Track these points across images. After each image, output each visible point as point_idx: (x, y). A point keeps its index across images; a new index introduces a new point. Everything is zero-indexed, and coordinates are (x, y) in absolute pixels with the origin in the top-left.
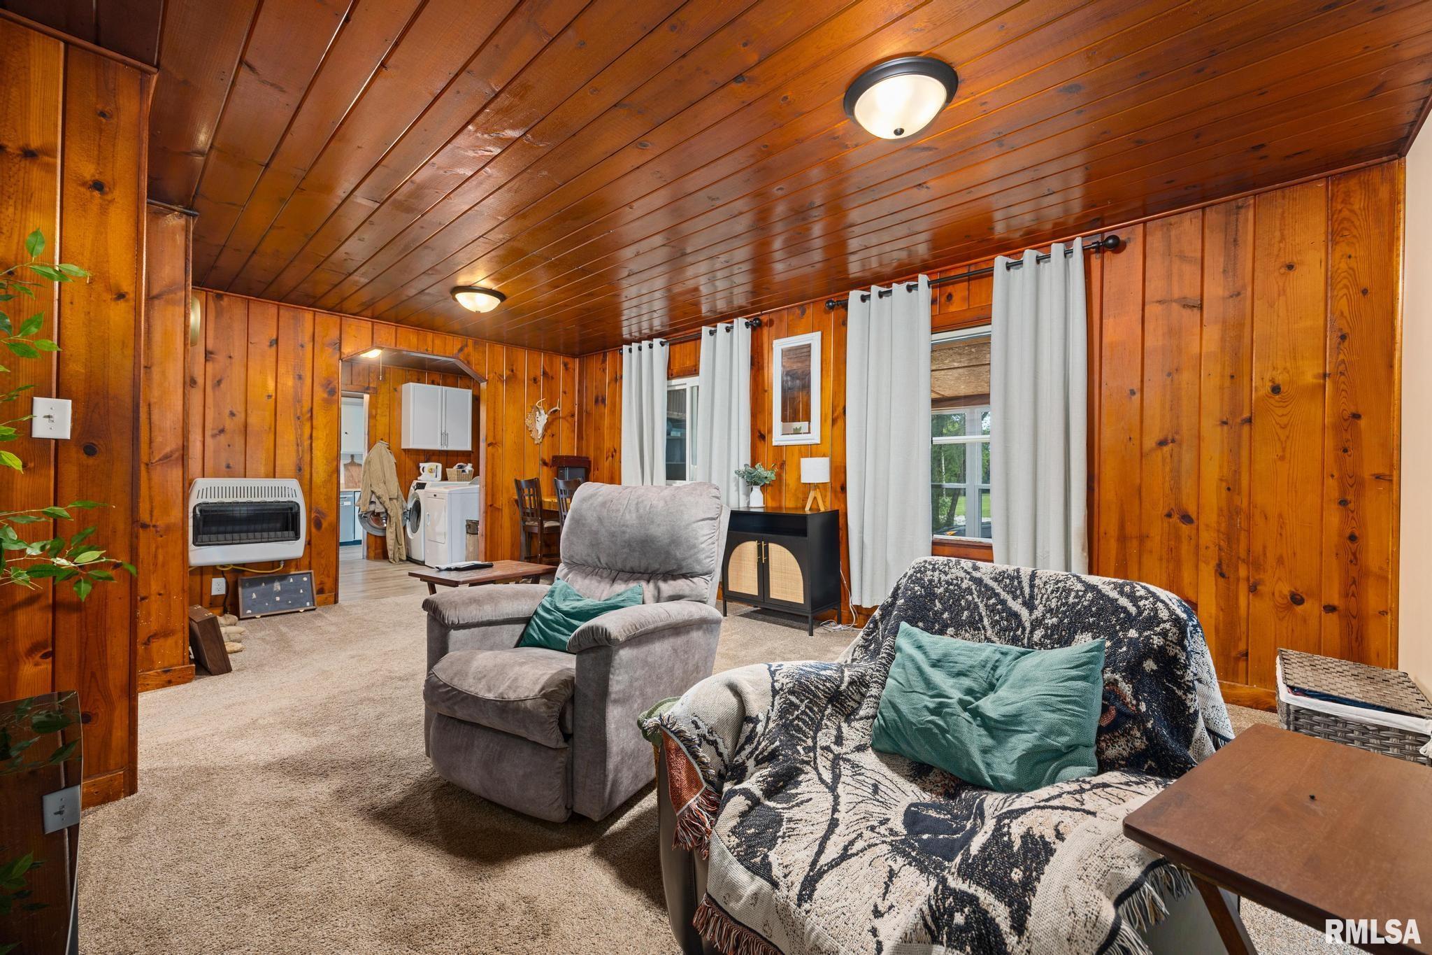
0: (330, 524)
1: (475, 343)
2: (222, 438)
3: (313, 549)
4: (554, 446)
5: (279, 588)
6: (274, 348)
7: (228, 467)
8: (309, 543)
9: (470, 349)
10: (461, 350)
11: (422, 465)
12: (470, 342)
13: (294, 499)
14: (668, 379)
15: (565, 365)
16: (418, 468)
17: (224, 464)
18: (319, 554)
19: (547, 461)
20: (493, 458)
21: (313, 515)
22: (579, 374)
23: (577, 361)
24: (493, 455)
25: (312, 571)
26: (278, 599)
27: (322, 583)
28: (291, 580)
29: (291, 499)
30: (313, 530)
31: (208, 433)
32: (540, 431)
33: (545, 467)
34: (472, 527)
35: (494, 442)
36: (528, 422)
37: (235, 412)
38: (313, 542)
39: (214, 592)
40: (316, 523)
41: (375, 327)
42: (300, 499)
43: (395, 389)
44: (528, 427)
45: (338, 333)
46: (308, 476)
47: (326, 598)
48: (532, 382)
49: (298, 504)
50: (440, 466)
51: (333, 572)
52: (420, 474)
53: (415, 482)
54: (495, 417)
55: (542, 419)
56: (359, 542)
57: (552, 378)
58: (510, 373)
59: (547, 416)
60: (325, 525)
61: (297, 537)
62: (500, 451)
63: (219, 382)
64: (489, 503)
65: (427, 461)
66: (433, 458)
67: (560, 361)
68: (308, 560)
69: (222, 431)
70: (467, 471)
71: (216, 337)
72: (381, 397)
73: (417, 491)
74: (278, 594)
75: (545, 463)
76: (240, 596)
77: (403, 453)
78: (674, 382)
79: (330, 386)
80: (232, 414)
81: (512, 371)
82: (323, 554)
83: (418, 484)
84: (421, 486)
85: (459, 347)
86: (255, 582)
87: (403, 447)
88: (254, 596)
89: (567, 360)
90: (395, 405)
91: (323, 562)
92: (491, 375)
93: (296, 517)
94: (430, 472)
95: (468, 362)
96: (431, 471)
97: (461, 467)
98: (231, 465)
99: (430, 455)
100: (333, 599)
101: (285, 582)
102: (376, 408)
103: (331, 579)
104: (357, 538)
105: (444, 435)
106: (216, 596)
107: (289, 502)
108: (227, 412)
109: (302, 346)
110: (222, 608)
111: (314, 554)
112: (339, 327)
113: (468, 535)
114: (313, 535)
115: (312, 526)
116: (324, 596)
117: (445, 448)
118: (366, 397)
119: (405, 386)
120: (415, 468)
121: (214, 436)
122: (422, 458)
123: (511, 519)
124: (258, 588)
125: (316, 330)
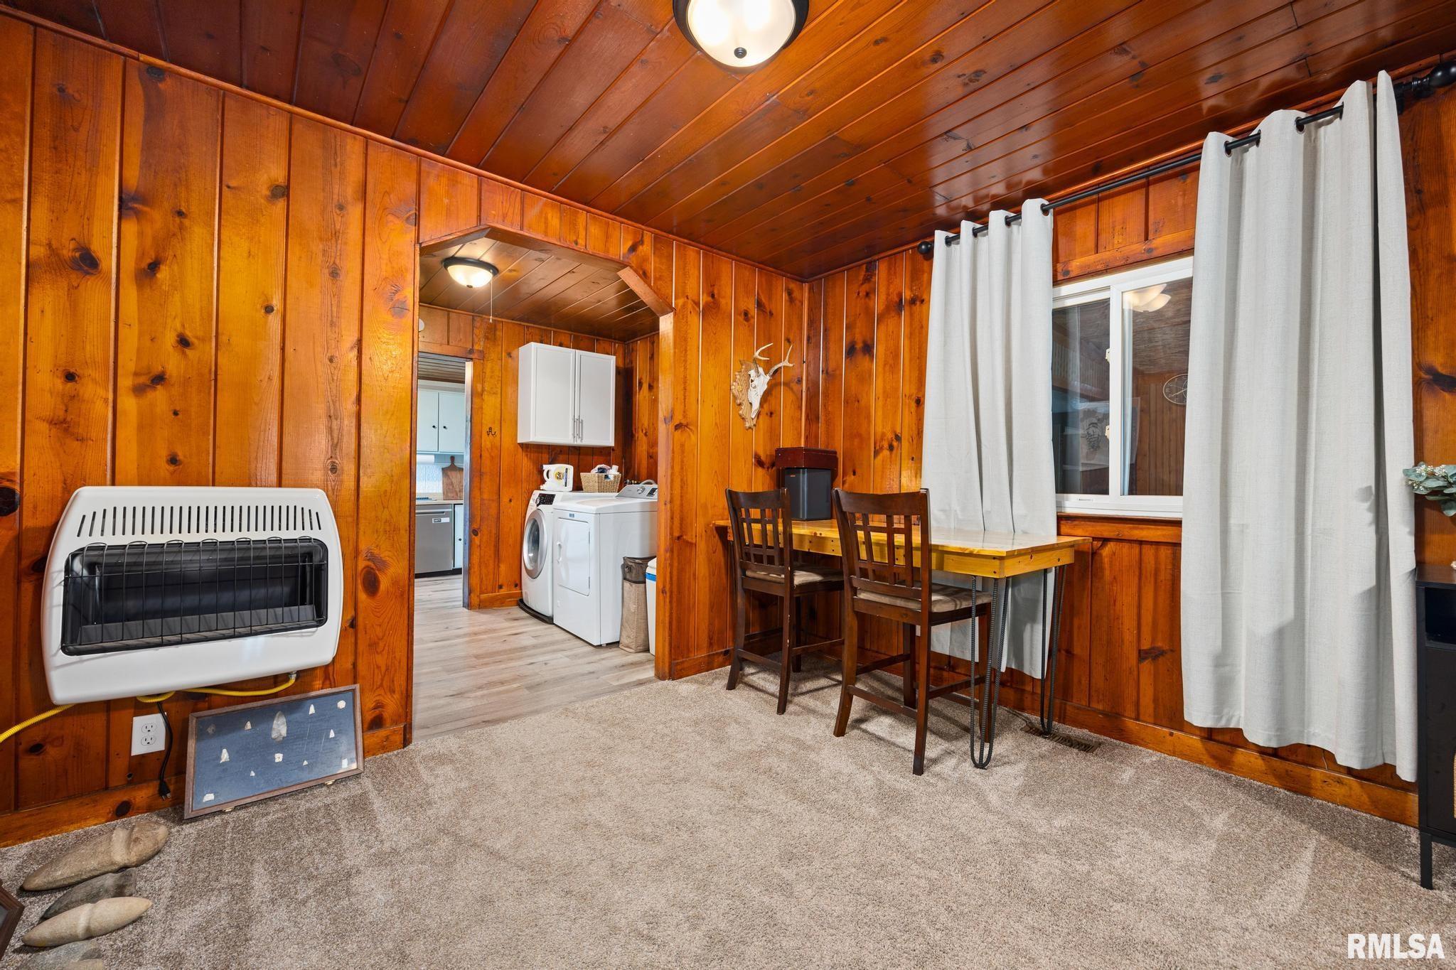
0: (395, 583)
1: (657, 239)
2: (159, 396)
3: (360, 636)
4: (773, 433)
5: (284, 731)
6: (281, 204)
7: (173, 460)
8: (351, 626)
9: (646, 248)
10: (633, 248)
11: (546, 467)
12: (648, 237)
13: (315, 534)
14: (1056, 282)
15: (790, 293)
16: (541, 472)
17: (164, 454)
18: (373, 645)
19: (763, 458)
20: (683, 452)
21: (362, 564)
22: (810, 310)
23: (806, 287)
24: (682, 446)
25: (357, 686)
26: (279, 757)
27: (379, 706)
28: (312, 710)
29: (308, 533)
30: (362, 596)
31: (125, 382)
32: (756, 405)
33: (760, 470)
34: (634, 571)
35: (684, 422)
36: (736, 388)
37: (192, 339)
38: (360, 620)
39: (138, 749)
40: (368, 580)
41: (484, 187)
42: (330, 535)
43: (509, 355)
44: (735, 398)
45: (414, 187)
46: (350, 483)
47: (387, 738)
48: (741, 318)
49: (323, 547)
50: (571, 469)
51: (400, 680)
52: (543, 482)
53: (536, 494)
54: (685, 377)
55: (761, 382)
56: (457, 572)
57: (771, 314)
58: (710, 299)
59: (768, 378)
60: (384, 583)
61: (320, 617)
62: (693, 437)
63: (154, 267)
64: (676, 534)
65: (550, 463)
66: (561, 457)
67: (781, 284)
68: (351, 659)
69: (159, 379)
70: (611, 477)
71: (146, 165)
72: (489, 365)
73: (541, 507)
74: (282, 745)
75: (760, 463)
76: (190, 761)
77: (520, 450)
78: (1066, 289)
79: (396, 297)
80: (184, 342)
81: (713, 296)
82: (381, 644)
83: (542, 496)
84: (547, 499)
85: (630, 244)
86: (228, 724)
87: (520, 441)
88: (225, 756)
89: (792, 286)
90: (509, 379)
91: (381, 660)
92: (681, 301)
93: (320, 572)
94: (557, 477)
95: (645, 273)
96: (559, 476)
97: (602, 471)
98: (181, 457)
99: (556, 453)
100: (398, 738)
101: (297, 716)
102: (483, 382)
103: (397, 696)
104: (457, 566)
105: (578, 423)
106: (143, 756)
107: (302, 540)
108: (170, 339)
109: (341, 207)
110: (157, 783)
111: (362, 647)
112: (414, 176)
113: (627, 584)
114: (361, 606)
115: (360, 587)
116: (382, 733)
117: (578, 443)
118: (469, 369)
119: (522, 350)
120: (535, 472)
121: (139, 390)
122: (546, 456)
123: (709, 560)
124: (234, 736)
125: (369, 177)
